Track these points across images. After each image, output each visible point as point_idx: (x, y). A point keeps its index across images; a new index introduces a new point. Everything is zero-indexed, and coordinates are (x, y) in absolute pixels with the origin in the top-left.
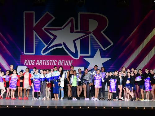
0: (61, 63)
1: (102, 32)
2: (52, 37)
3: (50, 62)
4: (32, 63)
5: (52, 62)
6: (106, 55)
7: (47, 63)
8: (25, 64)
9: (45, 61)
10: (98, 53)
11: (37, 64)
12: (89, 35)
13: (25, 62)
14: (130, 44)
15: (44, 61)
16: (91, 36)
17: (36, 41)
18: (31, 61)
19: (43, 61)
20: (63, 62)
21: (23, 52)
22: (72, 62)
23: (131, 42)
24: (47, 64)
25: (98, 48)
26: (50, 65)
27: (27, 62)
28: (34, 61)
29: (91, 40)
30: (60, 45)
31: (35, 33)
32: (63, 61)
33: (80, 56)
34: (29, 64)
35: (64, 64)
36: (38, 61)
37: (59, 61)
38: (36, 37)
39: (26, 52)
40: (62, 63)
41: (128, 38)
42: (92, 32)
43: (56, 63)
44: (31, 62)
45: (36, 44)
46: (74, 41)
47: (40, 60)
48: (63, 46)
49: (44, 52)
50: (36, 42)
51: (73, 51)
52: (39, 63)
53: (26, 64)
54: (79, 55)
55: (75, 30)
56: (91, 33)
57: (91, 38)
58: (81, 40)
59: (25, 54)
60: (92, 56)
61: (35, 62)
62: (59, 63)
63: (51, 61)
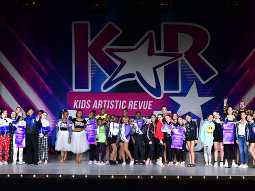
0: (133, 105)
1: (200, 54)
2: (118, 63)
3: (114, 104)
4: (87, 105)
5: (119, 103)
6: (207, 91)
7: (111, 104)
8: (74, 107)
9: (107, 103)
10: (194, 89)
11: (95, 108)
12: (179, 59)
13: (75, 104)
14: (246, 73)
15: (105, 101)
16: (182, 61)
17: (92, 69)
18: (84, 102)
19: (104, 103)
20: (136, 103)
21: (72, 87)
22: (151, 103)
23: (248, 71)
24: (111, 108)
25: (194, 79)
26: (116, 108)
27: (78, 104)
28: (90, 101)
29: (182, 67)
30: (132, 75)
31: (90, 57)
32: (137, 101)
33: (164, 94)
34: (82, 107)
35: (137, 106)
36: (96, 101)
37: (130, 102)
38: (92, 63)
39: (76, 88)
40: (135, 105)
41: (242, 64)
42: (184, 55)
43: (124, 104)
44: (85, 104)
45: (92, 75)
46: (154, 69)
47: (100, 101)
48: (136, 78)
49: (105, 88)
50: (92, 72)
51: (154, 85)
52: (98, 105)
53: (77, 107)
54: (163, 91)
55: (156, 52)
56: (181, 55)
57: (181, 64)
58: (165, 67)
59: (74, 90)
60: (184, 94)
61: (92, 104)
62: (130, 105)
63: (117, 101)
